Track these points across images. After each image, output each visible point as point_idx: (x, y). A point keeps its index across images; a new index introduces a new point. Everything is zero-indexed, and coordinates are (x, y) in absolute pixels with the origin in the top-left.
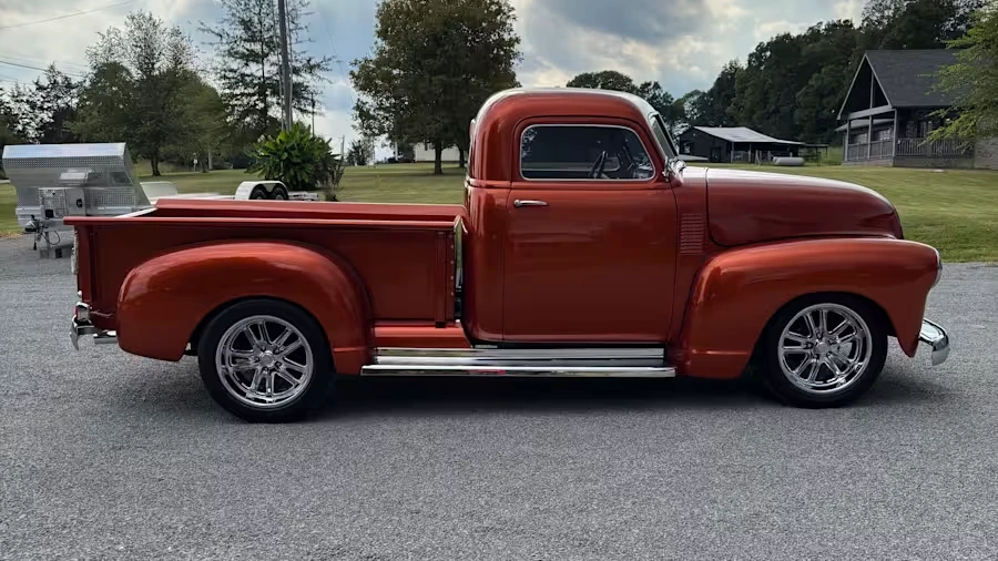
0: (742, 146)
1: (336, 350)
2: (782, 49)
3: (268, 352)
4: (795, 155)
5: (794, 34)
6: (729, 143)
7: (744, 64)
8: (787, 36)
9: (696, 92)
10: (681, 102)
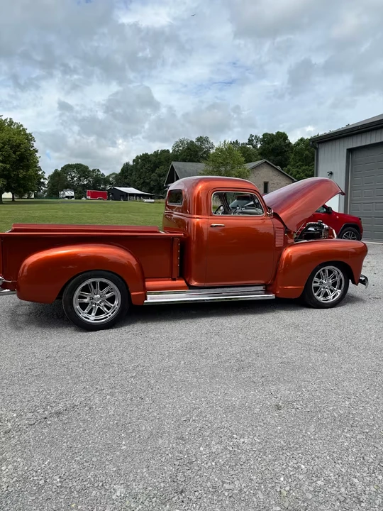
0: (132, 195)
1: (132, 294)
2: (145, 158)
3: (98, 296)
4: (151, 198)
5: (149, 154)
6: (127, 193)
7: (131, 163)
8: (147, 154)
9: (114, 174)
10: (109, 177)
